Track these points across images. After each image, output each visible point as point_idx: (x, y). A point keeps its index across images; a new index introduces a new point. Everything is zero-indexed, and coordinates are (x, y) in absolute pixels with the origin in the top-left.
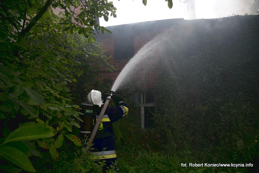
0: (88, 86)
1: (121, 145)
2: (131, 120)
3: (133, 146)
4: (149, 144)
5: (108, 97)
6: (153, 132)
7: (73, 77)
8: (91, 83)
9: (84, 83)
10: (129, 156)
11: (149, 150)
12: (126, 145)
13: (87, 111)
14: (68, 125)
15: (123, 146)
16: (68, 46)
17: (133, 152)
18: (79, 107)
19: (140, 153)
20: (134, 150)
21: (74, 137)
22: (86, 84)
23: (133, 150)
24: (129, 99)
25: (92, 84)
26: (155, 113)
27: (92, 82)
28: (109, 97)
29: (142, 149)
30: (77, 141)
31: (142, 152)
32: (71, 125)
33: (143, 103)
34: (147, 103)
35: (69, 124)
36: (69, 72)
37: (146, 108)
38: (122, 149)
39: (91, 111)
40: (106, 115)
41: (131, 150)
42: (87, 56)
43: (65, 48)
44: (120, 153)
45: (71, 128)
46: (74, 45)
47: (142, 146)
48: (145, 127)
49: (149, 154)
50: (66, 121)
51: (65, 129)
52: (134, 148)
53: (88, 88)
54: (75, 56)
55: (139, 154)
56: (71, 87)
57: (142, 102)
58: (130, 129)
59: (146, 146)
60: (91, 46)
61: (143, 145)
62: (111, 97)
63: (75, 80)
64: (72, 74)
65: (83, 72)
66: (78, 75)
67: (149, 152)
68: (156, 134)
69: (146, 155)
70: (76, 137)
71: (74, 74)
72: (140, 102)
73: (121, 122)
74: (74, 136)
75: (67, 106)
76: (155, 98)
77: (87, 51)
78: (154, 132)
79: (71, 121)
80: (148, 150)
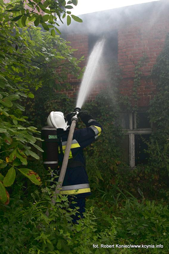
0: (51, 105)
1: (100, 190)
2: (115, 154)
3: (118, 192)
4: (141, 189)
5: (74, 117)
6: (147, 171)
7: (28, 91)
8: (55, 101)
9: (46, 100)
10: (111, 206)
11: (142, 198)
12: (108, 191)
13: (50, 137)
14: (22, 155)
15: (103, 191)
16: (20, 45)
17: (117, 200)
18: (36, 130)
19: (128, 201)
20: (120, 197)
21: (30, 172)
22: (48, 102)
23: (118, 197)
24: (112, 123)
25: (57, 102)
26: (150, 143)
27: (56, 99)
28: (76, 117)
29: (131, 196)
30: (36, 178)
31: (131, 200)
32: (26, 154)
33: (133, 128)
34: (138, 129)
35: (22, 153)
36: (23, 84)
37: (137, 137)
38: (102, 195)
39: (55, 137)
40: (75, 140)
41: (116, 197)
42: (47, 59)
43: (16, 49)
44: (99, 202)
45: (26, 159)
46: (29, 44)
47: (131, 192)
48: (136, 165)
49: (141, 203)
50: (18, 149)
51: (17, 160)
52: (119, 194)
53: (52, 108)
54: (31, 60)
55: (127, 203)
56: (28, 107)
57: (131, 128)
58: (113, 168)
59: (138, 192)
60: (53, 44)
61: (133, 190)
62: (78, 116)
63: (32, 96)
64: (27, 87)
65: (42, 83)
66: (35, 88)
67: (141, 201)
68: (152, 175)
69: (137, 204)
70: (33, 172)
71: (31, 87)
72: (128, 127)
73: (100, 157)
74: (30, 170)
75: (19, 128)
76: (151, 121)
77: (48, 51)
78: (149, 171)
79: (26, 150)
80: (139, 198)
